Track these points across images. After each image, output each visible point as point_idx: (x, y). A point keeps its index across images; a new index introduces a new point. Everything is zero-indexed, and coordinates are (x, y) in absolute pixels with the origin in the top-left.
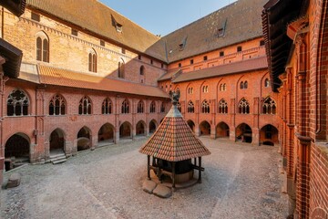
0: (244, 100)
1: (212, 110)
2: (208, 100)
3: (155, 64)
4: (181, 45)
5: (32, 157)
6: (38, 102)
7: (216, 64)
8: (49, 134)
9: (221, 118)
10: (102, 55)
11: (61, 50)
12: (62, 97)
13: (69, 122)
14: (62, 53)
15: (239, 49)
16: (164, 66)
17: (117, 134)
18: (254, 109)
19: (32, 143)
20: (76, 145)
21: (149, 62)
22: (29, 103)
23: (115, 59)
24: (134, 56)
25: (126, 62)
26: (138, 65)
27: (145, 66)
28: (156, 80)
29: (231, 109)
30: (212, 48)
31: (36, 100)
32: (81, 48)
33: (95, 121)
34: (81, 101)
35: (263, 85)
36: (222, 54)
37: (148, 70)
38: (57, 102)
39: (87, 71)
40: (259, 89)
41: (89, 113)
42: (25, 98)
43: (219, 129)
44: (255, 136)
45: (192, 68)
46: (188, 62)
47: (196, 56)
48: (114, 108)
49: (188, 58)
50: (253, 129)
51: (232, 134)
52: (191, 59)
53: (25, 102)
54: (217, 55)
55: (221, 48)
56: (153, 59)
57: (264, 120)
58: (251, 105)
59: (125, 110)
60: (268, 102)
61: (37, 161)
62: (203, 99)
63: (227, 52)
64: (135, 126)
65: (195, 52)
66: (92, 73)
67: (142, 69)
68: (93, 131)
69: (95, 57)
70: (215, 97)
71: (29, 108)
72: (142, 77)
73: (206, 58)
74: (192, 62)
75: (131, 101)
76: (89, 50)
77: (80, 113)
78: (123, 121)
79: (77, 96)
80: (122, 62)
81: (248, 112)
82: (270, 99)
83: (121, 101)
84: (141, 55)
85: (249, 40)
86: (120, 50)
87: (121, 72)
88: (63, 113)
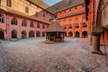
0: (77, 24)
1: (67, 28)
2: (66, 25)
3: (48, 14)
4: (57, 8)
5: (5, 38)
6: (7, 19)
7: (69, 14)
8: (11, 31)
9: (70, 30)
10: (30, 8)
11: (16, 4)
12: (16, 19)
13: (19, 28)
14: (16, 5)
15: (76, 8)
16: (52, 15)
17: (35, 35)
18: (80, 26)
19: (5, 33)
20: (21, 36)
21: (46, 13)
22: (4, 19)
23: (35, 10)
24: (41, 10)
25: (38, 12)
26: (43, 13)
27: (45, 14)
28: (49, 19)
29: (73, 27)
30: (67, 8)
31: (7, 18)
32: (23, 4)
33: (28, 29)
34: (23, 21)
35: (83, 18)
36: (70, 10)
37: (46, 15)
38: (14, 20)
39: (25, 13)
40: (82, 20)
41: (26, 26)
42: (2, 17)
43: (69, 35)
44: (81, 35)
45: (61, 15)
46: (59, 13)
47: (62, 11)
48: (34, 26)
49: (59, 12)
50: (80, 33)
51: (73, 35)
52: (60, 12)
53: (3, 18)
54: (69, 10)
55: (70, 8)
56: (48, 12)
57: (83, 30)
58: (79, 25)
59: (38, 27)
60: (85, 24)
61: (7, 40)
62: (64, 24)
63: (72, 9)
64: (41, 33)
65: (62, 10)
66: (26, 14)
67: (44, 15)
68: (27, 32)
69: (28, 8)
70: (68, 24)
71: (4, 21)
72: (44, 18)
73: (65, 12)
74: (61, 13)
75: (40, 24)
76: (26, 6)
77: (22, 25)
78: (37, 31)
79: (21, 19)
80: (37, 11)
81: (78, 28)
82: (85, 23)
83: (37, 23)
84: (44, 10)
85: (79, 5)
86: (36, 7)
87: (37, 15)
88: (16, 24)
